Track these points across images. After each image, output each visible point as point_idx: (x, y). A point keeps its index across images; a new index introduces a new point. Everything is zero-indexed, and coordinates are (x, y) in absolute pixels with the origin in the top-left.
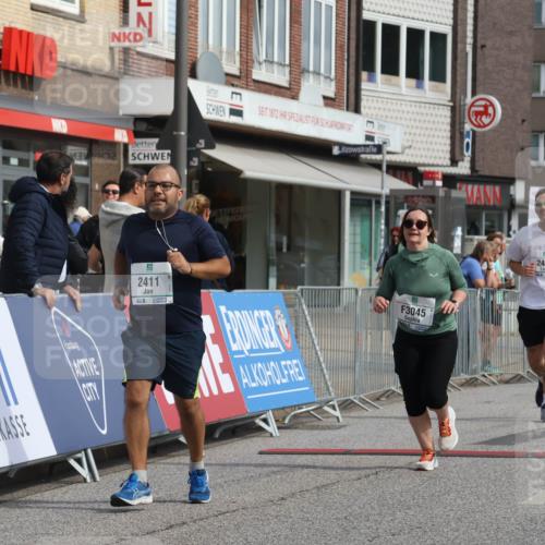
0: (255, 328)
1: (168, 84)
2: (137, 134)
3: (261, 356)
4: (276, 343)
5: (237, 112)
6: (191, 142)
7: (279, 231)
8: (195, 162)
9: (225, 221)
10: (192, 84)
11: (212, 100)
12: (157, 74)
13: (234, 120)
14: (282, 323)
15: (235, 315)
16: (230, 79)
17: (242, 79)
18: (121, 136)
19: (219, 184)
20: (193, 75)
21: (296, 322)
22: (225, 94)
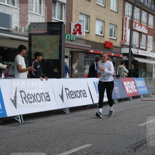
0: (140, 83)
1: (128, 49)
2: (124, 56)
3: (141, 87)
4: (143, 85)
5: (138, 53)
6: (131, 57)
7: (144, 69)
8: (132, 60)
9: (136, 68)
10: (132, 49)
11: (134, 51)
12: (127, 48)
13: (138, 54)
14: (144, 82)
15: (137, 81)
16: (137, 48)
17: (139, 48)
18: (121, 56)
19: (136, 63)
20: (132, 48)
21: (146, 82)
22: (136, 50)
